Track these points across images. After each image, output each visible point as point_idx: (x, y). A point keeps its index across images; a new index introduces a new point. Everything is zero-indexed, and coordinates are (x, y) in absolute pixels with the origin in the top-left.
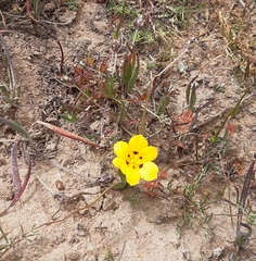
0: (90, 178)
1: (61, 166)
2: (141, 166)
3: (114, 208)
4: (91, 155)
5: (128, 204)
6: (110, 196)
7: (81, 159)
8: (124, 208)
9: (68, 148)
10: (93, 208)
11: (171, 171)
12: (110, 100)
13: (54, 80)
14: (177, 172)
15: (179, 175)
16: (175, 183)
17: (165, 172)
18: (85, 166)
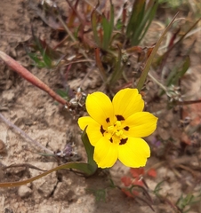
0: (48, 150)
1: (12, 123)
2: (123, 142)
3: (69, 199)
4: (58, 120)
5: (91, 199)
6: (69, 182)
7: (43, 123)
8: (84, 203)
9: (30, 104)
10: (40, 192)
11: (163, 171)
12: (104, 53)
13: (38, 19)
14: (171, 174)
15: (173, 178)
16: (166, 188)
17: (156, 170)
18: (45, 133)
